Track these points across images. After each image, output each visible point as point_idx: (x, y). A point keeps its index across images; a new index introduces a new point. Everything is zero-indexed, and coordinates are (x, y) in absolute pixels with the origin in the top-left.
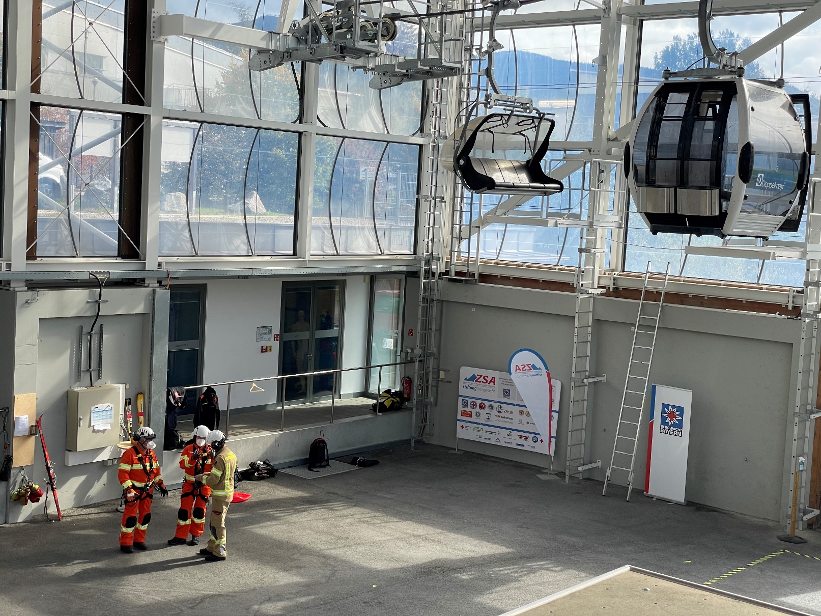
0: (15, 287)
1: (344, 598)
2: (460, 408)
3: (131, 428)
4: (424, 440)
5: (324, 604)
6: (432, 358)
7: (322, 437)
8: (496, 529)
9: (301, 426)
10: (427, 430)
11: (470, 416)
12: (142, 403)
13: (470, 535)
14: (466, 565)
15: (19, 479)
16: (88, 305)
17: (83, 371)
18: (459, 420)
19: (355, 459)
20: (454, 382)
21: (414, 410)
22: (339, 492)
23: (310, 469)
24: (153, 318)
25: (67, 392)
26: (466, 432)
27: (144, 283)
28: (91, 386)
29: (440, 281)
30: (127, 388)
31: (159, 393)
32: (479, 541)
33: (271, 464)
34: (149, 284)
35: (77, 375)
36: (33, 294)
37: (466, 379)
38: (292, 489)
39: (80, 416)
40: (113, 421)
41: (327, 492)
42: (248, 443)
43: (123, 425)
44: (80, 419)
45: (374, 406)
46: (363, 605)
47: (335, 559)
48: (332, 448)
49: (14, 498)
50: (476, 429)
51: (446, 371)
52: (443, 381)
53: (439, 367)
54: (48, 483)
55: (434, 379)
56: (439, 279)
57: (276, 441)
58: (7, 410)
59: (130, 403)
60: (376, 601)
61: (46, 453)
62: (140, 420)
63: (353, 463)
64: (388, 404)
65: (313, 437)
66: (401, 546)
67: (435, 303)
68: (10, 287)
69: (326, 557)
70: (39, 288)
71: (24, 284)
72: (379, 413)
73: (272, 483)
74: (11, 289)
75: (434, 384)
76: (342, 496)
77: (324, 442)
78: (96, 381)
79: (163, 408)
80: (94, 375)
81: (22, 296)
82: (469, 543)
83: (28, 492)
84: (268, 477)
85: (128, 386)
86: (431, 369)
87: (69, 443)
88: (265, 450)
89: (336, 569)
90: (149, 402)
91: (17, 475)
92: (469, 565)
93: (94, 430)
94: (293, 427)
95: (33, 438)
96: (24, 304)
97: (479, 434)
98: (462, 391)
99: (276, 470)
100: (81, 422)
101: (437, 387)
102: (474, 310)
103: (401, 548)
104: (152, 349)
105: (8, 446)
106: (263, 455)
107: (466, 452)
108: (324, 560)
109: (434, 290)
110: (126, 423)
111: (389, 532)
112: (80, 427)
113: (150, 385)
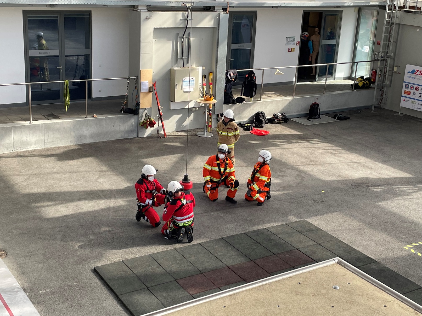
0: (140, 10)
1: (303, 196)
2: (404, 89)
3: (205, 91)
4: (381, 106)
5: (291, 199)
6: (390, 58)
7: (317, 102)
8: (409, 163)
9: (306, 95)
10: (383, 101)
11: (410, 94)
12: (212, 78)
13: (391, 166)
14: (383, 184)
15: (144, 115)
16: (182, 21)
17: (179, 59)
18: (403, 96)
19: (336, 115)
20: (401, 74)
21: (376, 88)
22: (321, 134)
23: (308, 119)
24: (219, 30)
25: (170, 69)
26: (406, 104)
27: (215, 9)
28: (183, 67)
29: (398, 12)
30: (204, 69)
31: (221, 72)
32: (395, 170)
33: (286, 115)
34: (217, 10)
35: (175, 60)
36: (150, 14)
37: (409, 72)
38: (294, 130)
39: (176, 83)
40: (195, 87)
41: (314, 134)
42: (273, 103)
43: (201, 89)
44: (177, 85)
45: (352, 85)
46: (312, 202)
47: (306, 173)
48: (322, 108)
49: (141, 124)
50: (412, 102)
51: (398, 67)
52: (396, 72)
53: (394, 64)
54: (159, 118)
55: (390, 71)
56: (398, 10)
57: (290, 102)
58: (137, 78)
59: (205, 77)
60: (321, 200)
61: (158, 102)
62: (211, 87)
63: (335, 117)
64: (360, 84)
65: (312, 102)
66: (347, 169)
67: (394, 25)
68: (138, 9)
69: (300, 171)
70: (153, 10)
71: (146, 8)
72: (354, 89)
73: (284, 126)
74: (139, 10)
75: (390, 74)
76: (322, 137)
77: (318, 105)
78: (187, 64)
79: (223, 81)
80: (185, 61)
81: (144, 14)
82: (389, 171)
83: (148, 122)
84: (283, 123)
85: (204, 68)
86: (388, 65)
87: (171, 97)
88: (283, 108)
89: (304, 179)
90: (216, 78)
91: (143, 112)
92: (385, 184)
93: (184, 91)
94: (301, 95)
95: (151, 93)
96: (145, 19)
97: (413, 105)
98: (406, 79)
99: (288, 119)
100: (177, 86)
101: (392, 76)
102: (418, 30)
103: (346, 170)
104: (218, 48)
105: (138, 97)
106: (282, 110)
107: (405, 115)
108: (298, 173)
109: (394, 17)
110: (203, 88)
111: (342, 160)
112: (176, 89)
113: (216, 68)
